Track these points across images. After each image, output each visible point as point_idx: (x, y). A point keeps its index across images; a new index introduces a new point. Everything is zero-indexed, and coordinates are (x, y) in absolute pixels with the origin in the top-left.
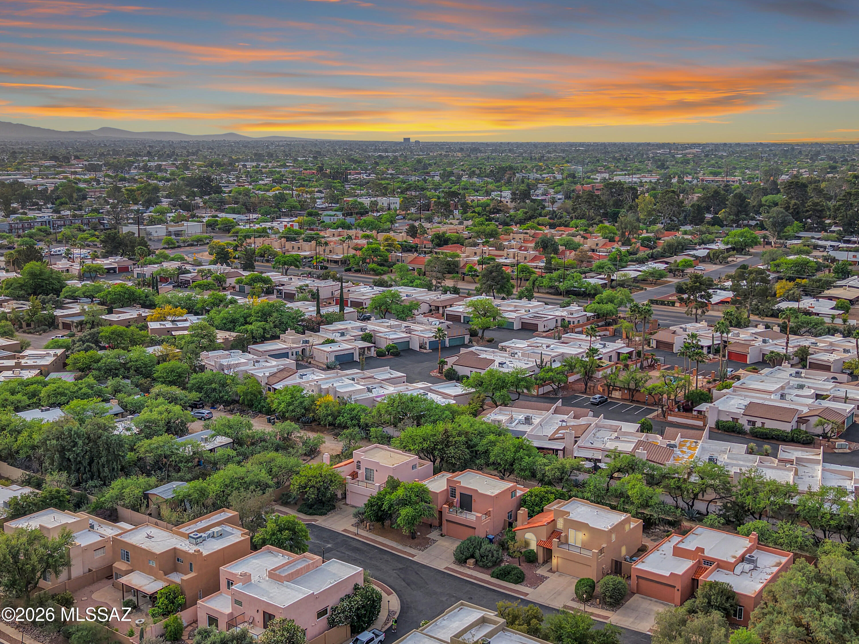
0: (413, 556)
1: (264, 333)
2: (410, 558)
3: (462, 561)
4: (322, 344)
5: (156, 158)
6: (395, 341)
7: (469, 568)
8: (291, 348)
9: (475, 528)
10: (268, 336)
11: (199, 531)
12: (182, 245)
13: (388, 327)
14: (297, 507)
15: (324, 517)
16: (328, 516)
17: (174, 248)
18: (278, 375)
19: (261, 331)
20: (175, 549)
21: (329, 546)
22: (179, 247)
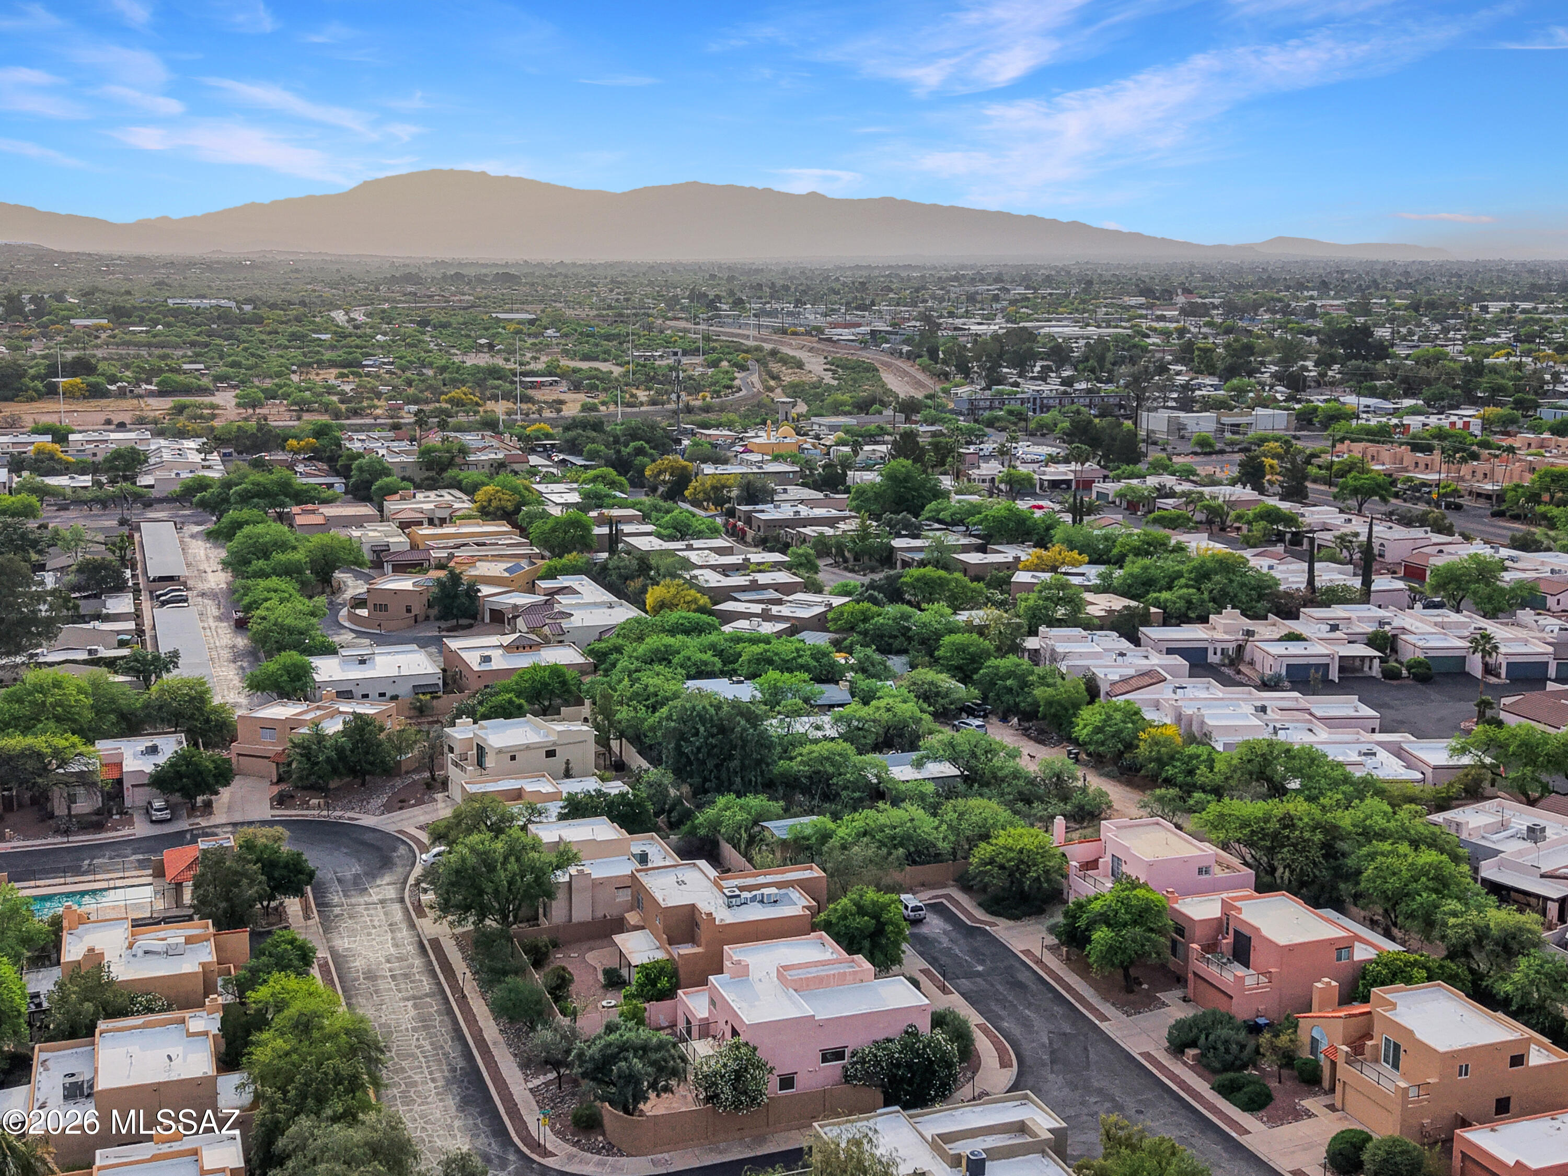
0: (1104, 1018)
1: (1188, 608)
2: (1097, 1022)
3: (1178, 1047)
4: (1279, 640)
5: (1332, 293)
6: (1432, 654)
7: (1185, 1063)
8: (1213, 641)
9: (1231, 997)
10: (1193, 615)
11: (742, 889)
12: (1228, 449)
13: (1436, 624)
14: (983, 897)
15: (1011, 923)
16: (1019, 923)
17: (1210, 454)
18: (1133, 682)
19: (1181, 604)
20: (693, 907)
21: (980, 968)
22: (1222, 452)
